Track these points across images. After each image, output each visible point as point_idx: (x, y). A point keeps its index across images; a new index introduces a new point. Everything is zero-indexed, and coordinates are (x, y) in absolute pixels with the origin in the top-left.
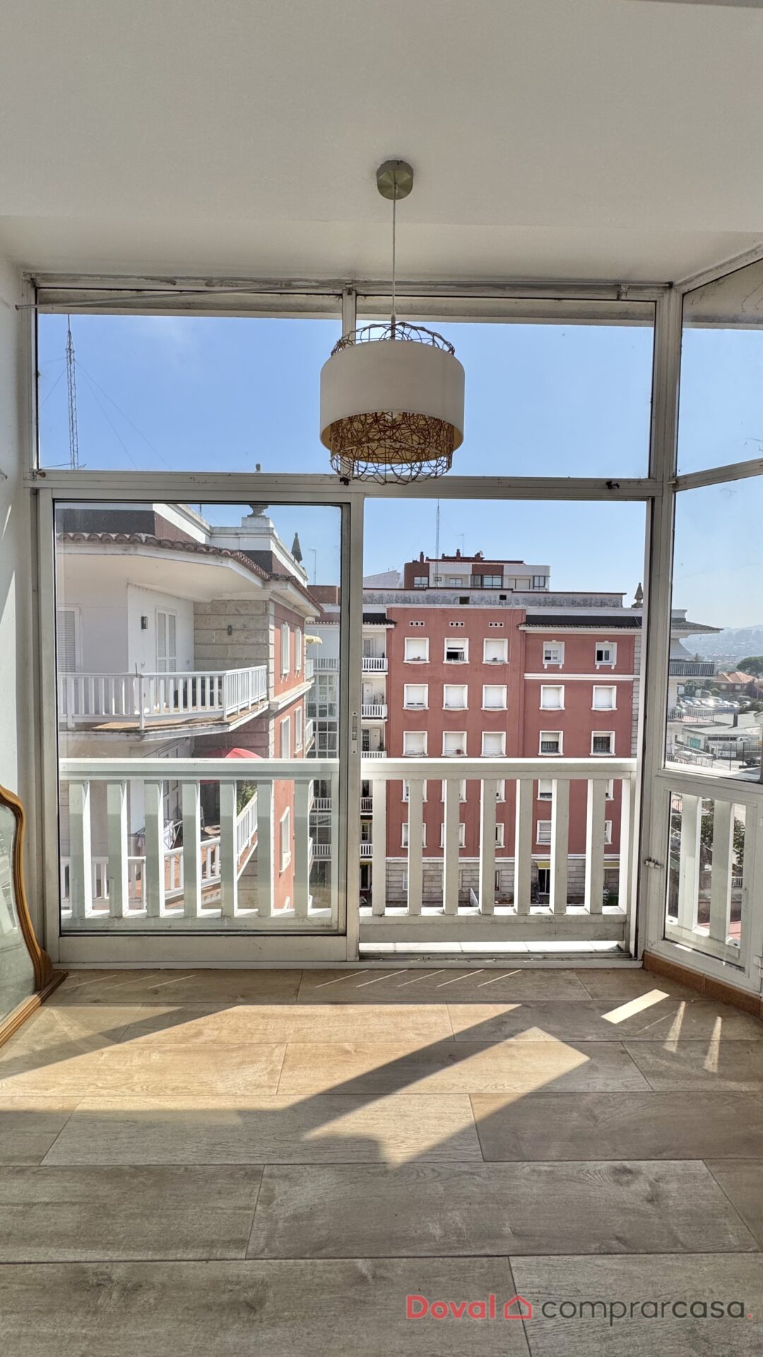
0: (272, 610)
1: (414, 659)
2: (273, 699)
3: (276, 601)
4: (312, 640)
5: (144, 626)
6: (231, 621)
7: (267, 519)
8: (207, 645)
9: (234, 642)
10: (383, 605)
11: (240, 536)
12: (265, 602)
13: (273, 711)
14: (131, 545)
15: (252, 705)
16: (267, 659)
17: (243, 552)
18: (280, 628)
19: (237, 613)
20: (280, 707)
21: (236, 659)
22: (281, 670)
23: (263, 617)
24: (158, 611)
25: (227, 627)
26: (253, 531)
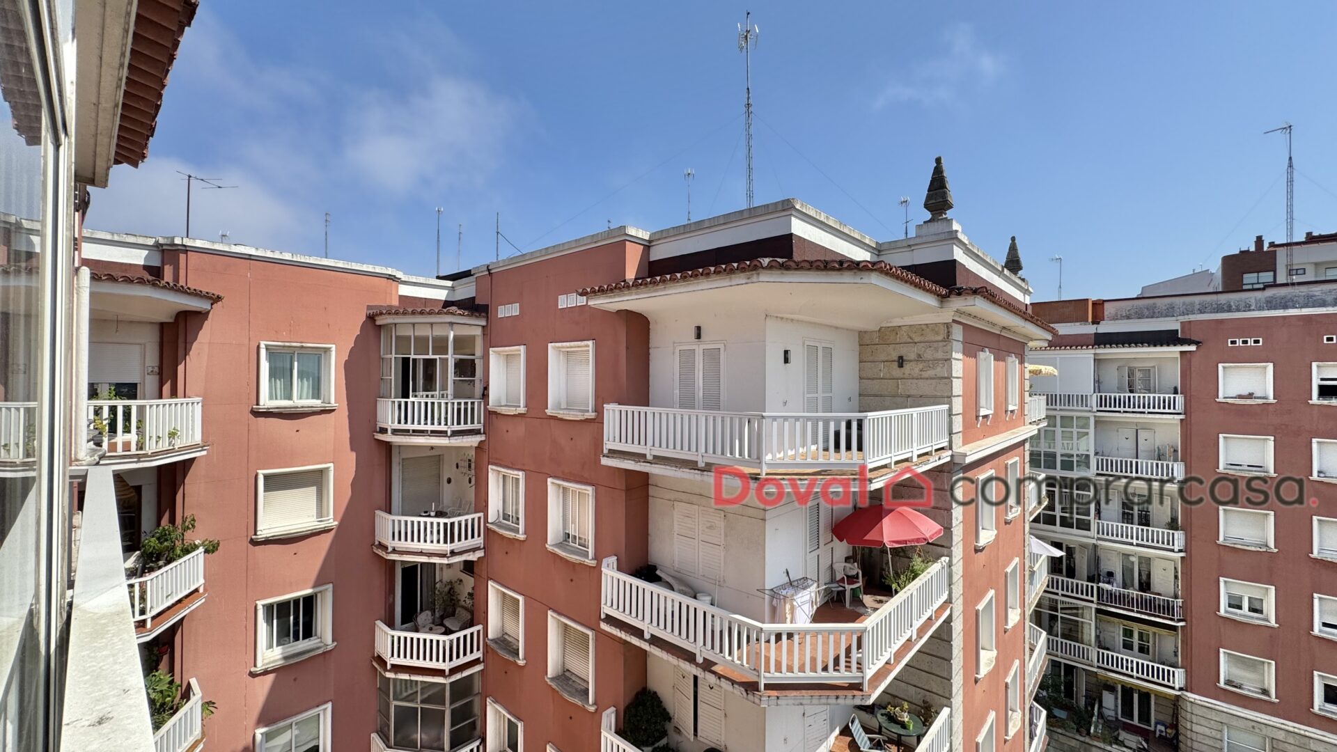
0: (958, 332)
1: (1240, 397)
2: (959, 448)
3: (965, 322)
4: (1041, 371)
5: (786, 361)
6: (903, 351)
7: (949, 221)
8: (873, 379)
9: (906, 376)
10: (1174, 318)
11: (913, 248)
12: (948, 326)
13: (957, 464)
14: (754, 272)
15: (919, 456)
16: (950, 397)
17: (903, 268)
18: (976, 357)
19: (909, 340)
20: (968, 460)
21: (909, 396)
22: (977, 411)
23: (945, 343)
24: (807, 343)
25: (896, 359)
26: (930, 239)
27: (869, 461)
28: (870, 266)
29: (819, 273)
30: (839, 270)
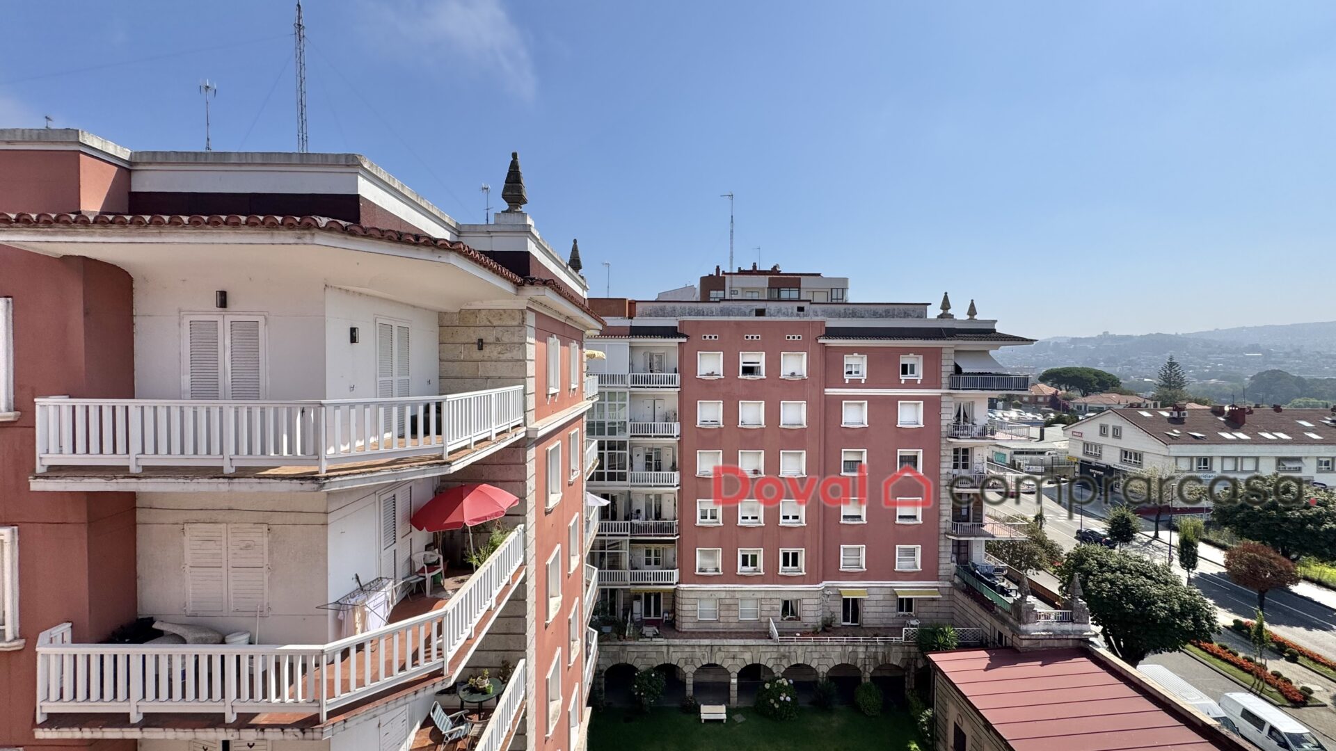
0: (531, 319)
1: (708, 375)
2: (532, 424)
3: (537, 309)
4: (594, 355)
5: (353, 339)
6: (482, 334)
7: (524, 215)
8: (453, 361)
9: (486, 358)
10: (674, 318)
11: (492, 234)
12: (522, 312)
13: (531, 438)
15: (497, 434)
16: (524, 378)
17: (482, 252)
18: (546, 342)
19: (488, 323)
20: (540, 434)
21: (488, 378)
22: (547, 390)
23: (520, 328)
24: (379, 321)
25: (476, 341)
26: (508, 229)
27: (449, 444)
28: (448, 245)
29: (390, 244)
30: (415, 244)
